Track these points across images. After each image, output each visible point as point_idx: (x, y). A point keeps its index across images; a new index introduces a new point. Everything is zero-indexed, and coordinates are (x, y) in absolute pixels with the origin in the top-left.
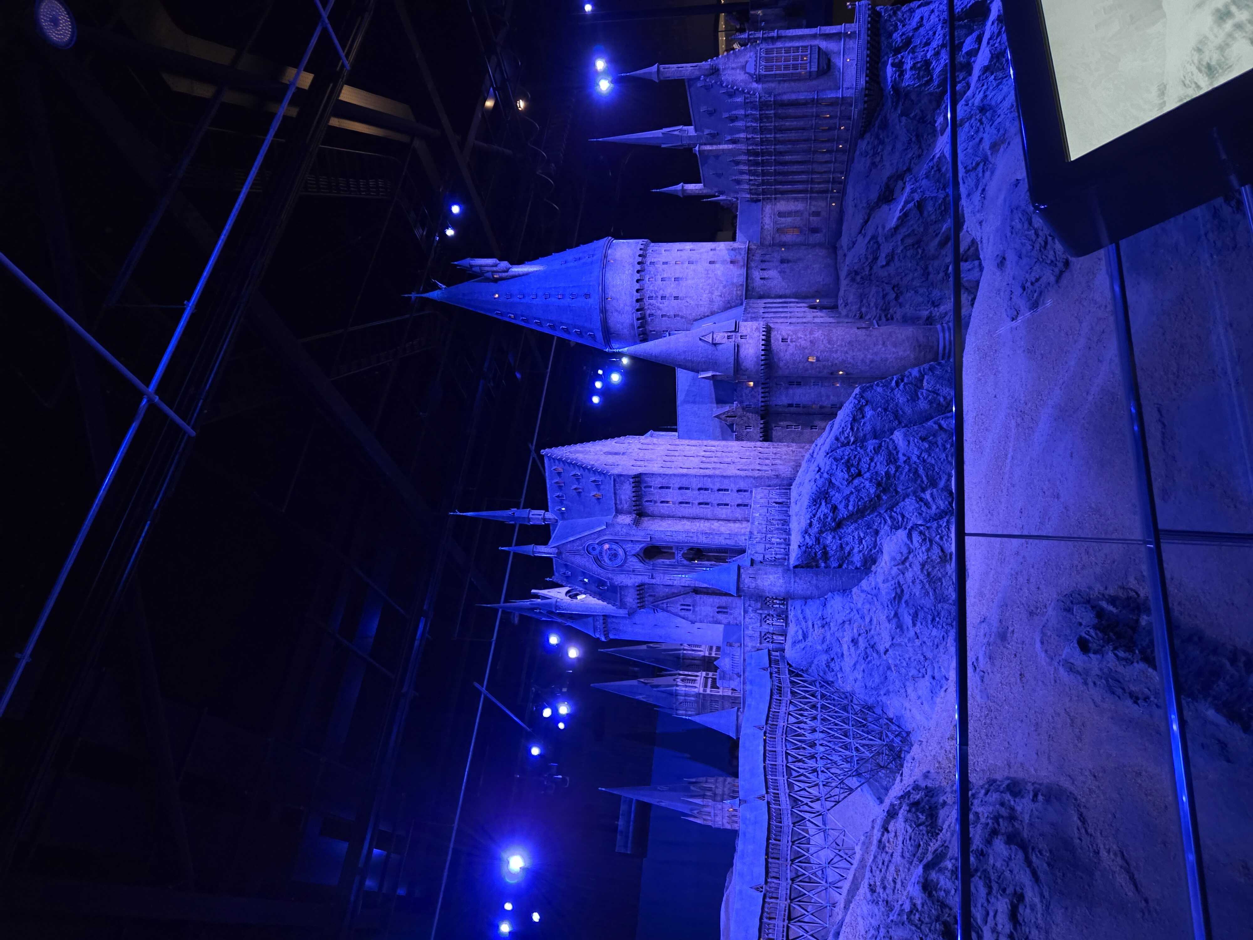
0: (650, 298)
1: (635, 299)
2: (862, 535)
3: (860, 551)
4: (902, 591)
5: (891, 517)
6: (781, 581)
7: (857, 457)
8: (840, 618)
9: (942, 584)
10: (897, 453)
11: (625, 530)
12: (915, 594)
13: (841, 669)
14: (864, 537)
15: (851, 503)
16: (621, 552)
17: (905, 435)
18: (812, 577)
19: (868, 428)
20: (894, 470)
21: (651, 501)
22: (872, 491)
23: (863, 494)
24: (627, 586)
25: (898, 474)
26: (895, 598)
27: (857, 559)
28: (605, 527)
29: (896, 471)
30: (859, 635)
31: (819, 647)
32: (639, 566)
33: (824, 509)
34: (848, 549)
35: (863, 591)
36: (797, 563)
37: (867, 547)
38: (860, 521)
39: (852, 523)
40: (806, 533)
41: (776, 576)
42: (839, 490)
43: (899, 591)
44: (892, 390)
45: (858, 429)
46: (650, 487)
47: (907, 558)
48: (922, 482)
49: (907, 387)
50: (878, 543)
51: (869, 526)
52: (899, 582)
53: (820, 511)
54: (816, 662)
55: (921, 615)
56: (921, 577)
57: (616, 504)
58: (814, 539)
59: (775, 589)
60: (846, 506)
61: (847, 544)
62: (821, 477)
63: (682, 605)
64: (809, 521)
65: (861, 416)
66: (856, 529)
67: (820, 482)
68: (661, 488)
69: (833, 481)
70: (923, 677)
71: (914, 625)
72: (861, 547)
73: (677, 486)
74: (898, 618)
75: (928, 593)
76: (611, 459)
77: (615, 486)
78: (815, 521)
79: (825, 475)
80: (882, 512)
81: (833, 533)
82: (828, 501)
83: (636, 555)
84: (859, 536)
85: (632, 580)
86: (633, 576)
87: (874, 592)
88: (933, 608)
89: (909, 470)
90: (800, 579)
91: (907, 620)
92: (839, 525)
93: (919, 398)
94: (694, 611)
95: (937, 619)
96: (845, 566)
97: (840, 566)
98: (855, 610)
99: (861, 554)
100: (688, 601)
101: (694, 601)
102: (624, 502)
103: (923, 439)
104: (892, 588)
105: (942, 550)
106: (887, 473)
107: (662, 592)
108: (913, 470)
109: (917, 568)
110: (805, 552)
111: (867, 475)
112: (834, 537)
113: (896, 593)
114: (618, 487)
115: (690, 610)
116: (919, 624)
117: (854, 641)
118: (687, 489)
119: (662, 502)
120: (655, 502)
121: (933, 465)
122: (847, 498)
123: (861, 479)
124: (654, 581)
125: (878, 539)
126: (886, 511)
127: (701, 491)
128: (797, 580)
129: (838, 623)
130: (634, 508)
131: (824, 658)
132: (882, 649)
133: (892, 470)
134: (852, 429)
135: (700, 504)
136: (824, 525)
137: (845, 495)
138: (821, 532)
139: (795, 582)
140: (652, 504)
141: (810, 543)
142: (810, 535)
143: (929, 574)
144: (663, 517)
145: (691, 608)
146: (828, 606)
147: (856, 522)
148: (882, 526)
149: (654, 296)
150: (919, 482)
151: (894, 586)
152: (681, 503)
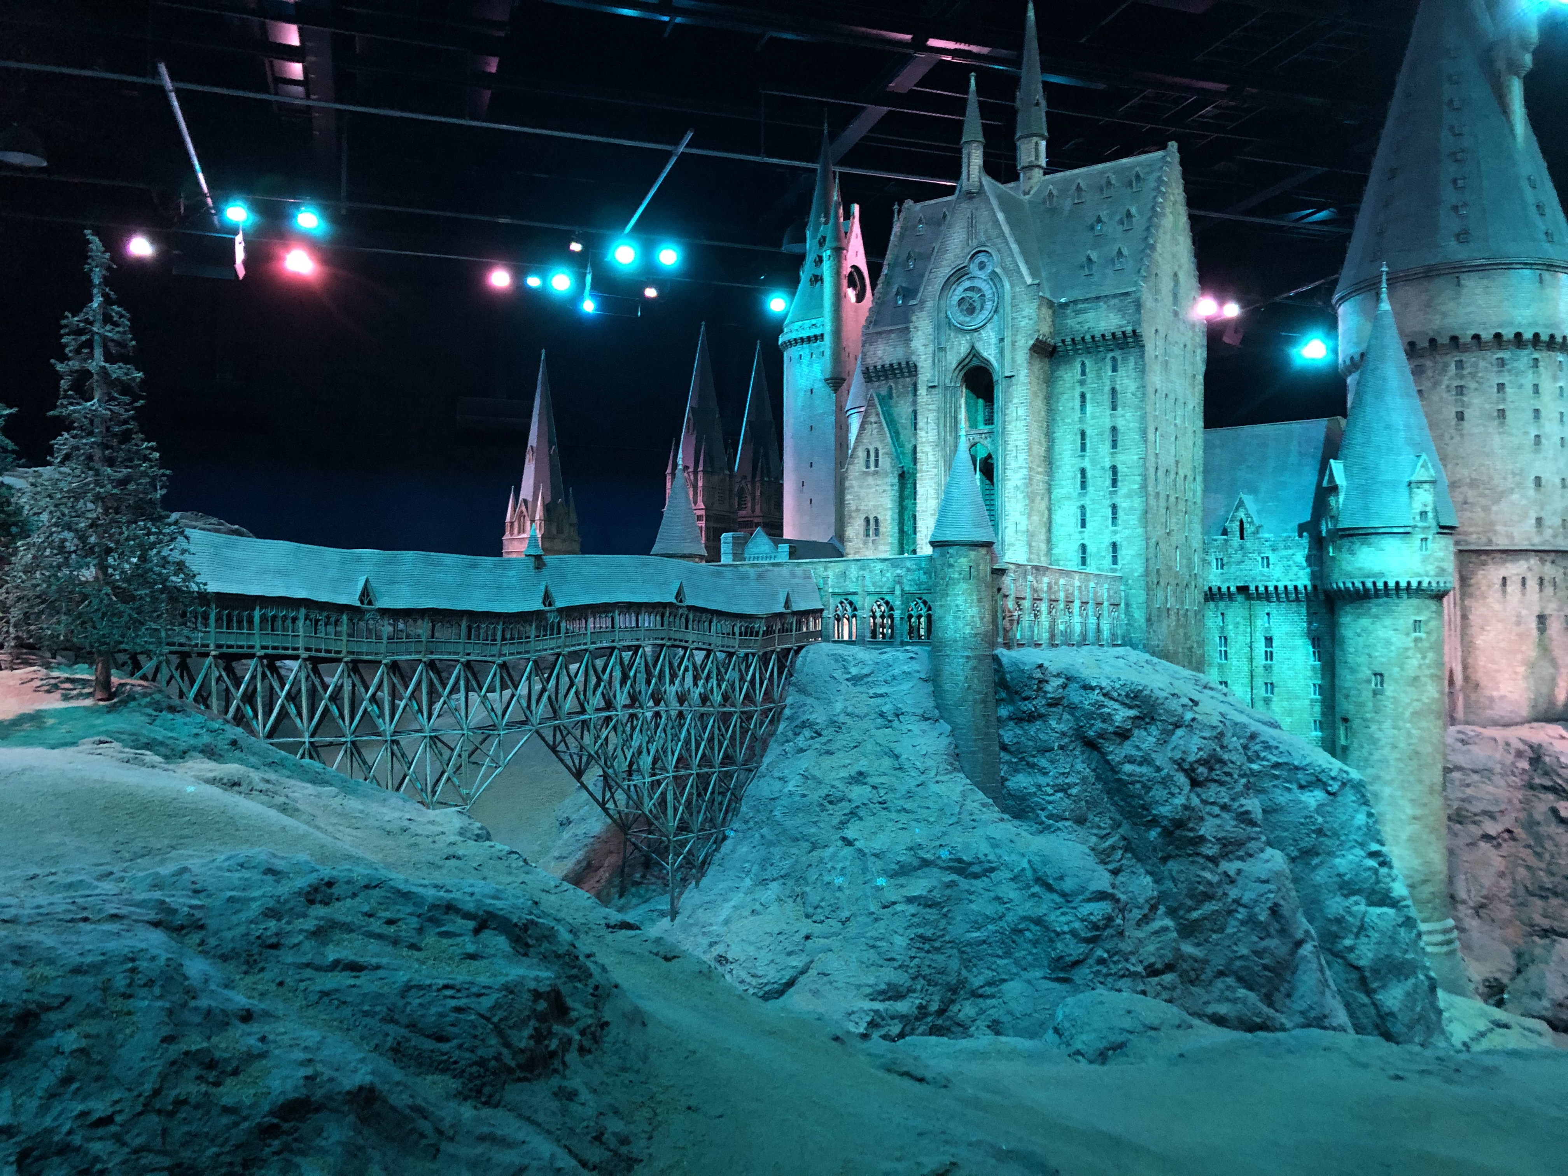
0: (1460, 365)
1: (1457, 333)
2: (1074, 791)
3: (1039, 787)
4: (976, 876)
5: (1113, 848)
6: (968, 630)
7: (1228, 779)
8: (904, 749)
9: (999, 956)
10: (1241, 858)
11: (1023, 324)
12: (971, 901)
13: (802, 751)
14: (1069, 796)
15: (1138, 769)
16: (980, 318)
17: (1278, 874)
18: (980, 693)
19: (1282, 798)
20: (1210, 853)
21: (1083, 373)
22: (1165, 810)
23: (1159, 793)
24: (908, 341)
25: (1202, 861)
26: (960, 860)
27: (1021, 781)
28: (1029, 281)
29: (1208, 858)
30: (874, 787)
31: (839, 706)
32: (953, 359)
33: (1122, 715)
34: (1043, 762)
35: (964, 795)
36: (1005, 661)
37: (1050, 803)
38: (1099, 786)
39: (1094, 770)
40: (1068, 679)
41: (977, 620)
42: (1163, 742)
43: (976, 869)
44: (1362, 845)
45: (1277, 777)
46: (1114, 370)
47: (1050, 888)
48: (1190, 909)
49: (1369, 873)
50: (1060, 824)
51: (1092, 804)
52: (992, 870)
53: (1117, 706)
54: (809, 700)
55: (932, 914)
56: (1010, 917)
57: (1075, 302)
58: (1057, 695)
59: (949, 619)
60: (1130, 760)
61: (1052, 762)
62: (1184, 706)
63: (877, 450)
64: (1094, 684)
65: (1303, 783)
66: (1084, 780)
67: (1174, 705)
68: (1114, 391)
69: (1180, 732)
70: (808, 916)
71: (910, 900)
72: (1049, 790)
73: (1120, 423)
74: (920, 868)
75: (979, 929)
76: (1166, 285)
77: (1115, 296)
78: (1095, 696)
79: (1189, 716)
80: (1121, 831)
81: (1070, 733)
82: (1137, 722)
83: (973, 352)
84: (1070, 786)
85: (921, 349)
86: (930, 349)
87: (965, 817)
88: (947, 938)
89: (1210, 883)
90: (974, 668)
91: (919, 886)
92: (1090, 745)
93: (1346, 896)
94: (866, 474)
95: (927, 947)
96: (1004, 756)
97: (1004, 748)
98: (922, 778)
99: (1033, 789)
100: (885, 462)
101: (886, 474)
102: (1081, 318)
103: (1275, 910)
104: (981, 856)
105: (1077, 963)
106: (1202, 839)
107: (903, 409)
108: (1210, 891)
109: (1028, 908)
110: (1031, 678)
111: (1195, 801)
112: (1064, 734)
113: (970, 864)
114: (1112, 302)
115: (868, 467)
116: (912, 909)
117: (860, 778)
118: (1114, 444)
119: (1083, 396)
120: (1082, 383)
121: (1221, 930)
122: (1146, 761)
123: (1187, 788)
124: (922, 391)
125: (1068, 823)
126: (1124, 838)
127: (1109, 474)
128: (973, 663)
129: (892, 745)
130: (1068, 340)
131: (819, 717)
132: (850, 834)
133: (1210, 850)
134: (1277, 765)
135: (1083, 471)
136: (1090, 716)
137: (1154, 755)
138: (1072, 708)
139: (968, 657)
140: (1079, 377)
141: (1049, 688)
142: (1064, 686)
143: (1021, 931)
144: (1050, 400)
145: (872, 468)
146: (925, 725)
147: (1098, 778)
148: (1095, 831)
149: (1465, 372)
150: (1189, 903)
151: (983, 858)
152: (1083, 434)
